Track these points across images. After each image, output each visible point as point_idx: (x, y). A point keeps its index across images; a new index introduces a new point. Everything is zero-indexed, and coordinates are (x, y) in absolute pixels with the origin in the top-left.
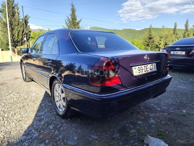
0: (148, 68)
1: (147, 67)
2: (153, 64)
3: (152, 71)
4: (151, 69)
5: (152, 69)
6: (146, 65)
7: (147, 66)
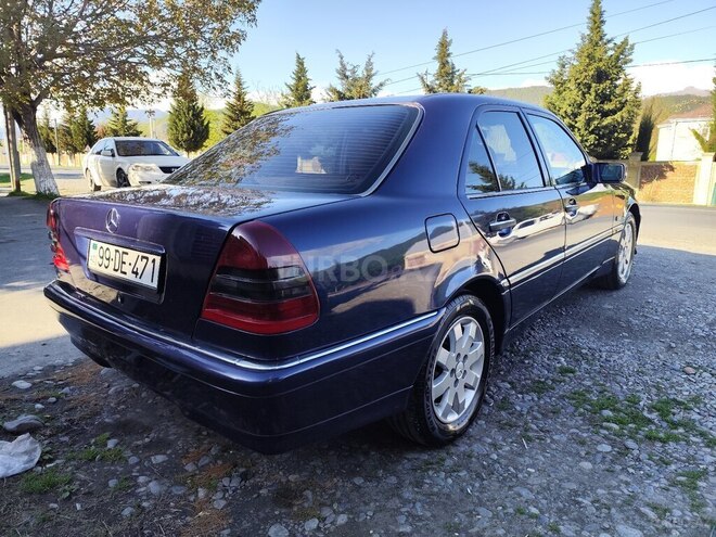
0: (127, 264)
1: (126, 258)
2: (151, 257)
3: (137, 280)
4: (136, 273)
5: (140, 272)
6: (121, 250)
7: (124, 253)
